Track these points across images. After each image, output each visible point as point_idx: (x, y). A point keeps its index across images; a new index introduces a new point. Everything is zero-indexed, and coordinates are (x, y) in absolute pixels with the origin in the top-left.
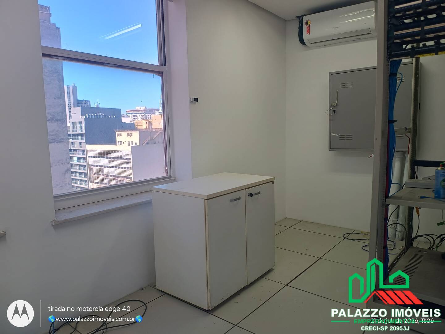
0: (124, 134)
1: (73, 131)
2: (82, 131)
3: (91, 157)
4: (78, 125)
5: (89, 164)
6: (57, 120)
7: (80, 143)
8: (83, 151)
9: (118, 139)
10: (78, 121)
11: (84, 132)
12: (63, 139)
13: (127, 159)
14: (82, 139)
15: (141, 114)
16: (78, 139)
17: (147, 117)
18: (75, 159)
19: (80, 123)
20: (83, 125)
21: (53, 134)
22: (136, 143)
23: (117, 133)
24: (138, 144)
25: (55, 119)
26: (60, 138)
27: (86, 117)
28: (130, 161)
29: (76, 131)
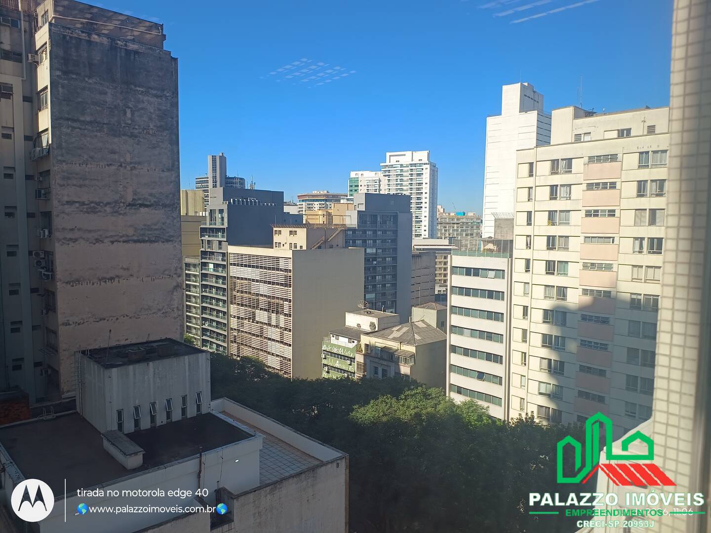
0: (285, 231)
1: (211, 224)
2: (223, 224)
3: (234, 265)
4: (218, 216)
5: (231, 275)
6: (164, 206)
7: (220, 242)
8: (224, 254)
9: (276, 238)
10: (217, 208)
11: (226, 225)
12: (173, 236)
13: (286, 270)
14: (223, 237)
15: (320, 202)
16: (217, 236)
17: (329, 206)
18: (211, 266)
19: (221, 211)
20: (225, 215)
21: (156, 227)
22: (301, 247)
23: (275, 229)
24: (304, 248)
25: (161, 204)
26: (167, 235)
27: (230, 203)
28: (290, 274)
29: (215, 224)
